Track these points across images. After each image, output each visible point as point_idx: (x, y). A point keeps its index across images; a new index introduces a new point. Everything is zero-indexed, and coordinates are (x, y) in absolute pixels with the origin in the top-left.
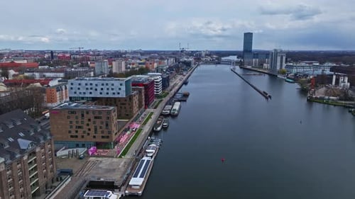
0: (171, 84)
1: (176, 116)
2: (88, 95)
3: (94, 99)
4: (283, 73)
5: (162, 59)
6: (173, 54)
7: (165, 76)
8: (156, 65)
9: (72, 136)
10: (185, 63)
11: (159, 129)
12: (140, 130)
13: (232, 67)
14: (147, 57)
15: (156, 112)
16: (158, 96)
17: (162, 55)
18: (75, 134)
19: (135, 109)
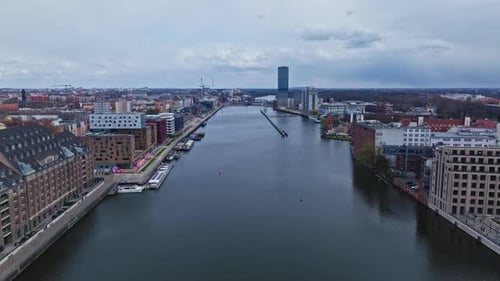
0: (186, 126)
1: (189, 150)
2: (107, 127)
3: (113, 131)
4: (315, 113)
5: (176, 99)
6: (192, 93)
7: (179, 116)
8: (168, 106)
9: (97, 159)
10: (205, 104)
11: (171, 158)
12: (154, 159)
13: (263, 108)
14: (157, 97)
15: (169, 148)
16: (170, 136)
17: (176, 95)
18: (99, 157)
19: (149, 142)
